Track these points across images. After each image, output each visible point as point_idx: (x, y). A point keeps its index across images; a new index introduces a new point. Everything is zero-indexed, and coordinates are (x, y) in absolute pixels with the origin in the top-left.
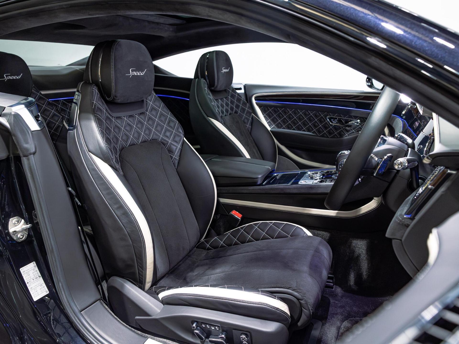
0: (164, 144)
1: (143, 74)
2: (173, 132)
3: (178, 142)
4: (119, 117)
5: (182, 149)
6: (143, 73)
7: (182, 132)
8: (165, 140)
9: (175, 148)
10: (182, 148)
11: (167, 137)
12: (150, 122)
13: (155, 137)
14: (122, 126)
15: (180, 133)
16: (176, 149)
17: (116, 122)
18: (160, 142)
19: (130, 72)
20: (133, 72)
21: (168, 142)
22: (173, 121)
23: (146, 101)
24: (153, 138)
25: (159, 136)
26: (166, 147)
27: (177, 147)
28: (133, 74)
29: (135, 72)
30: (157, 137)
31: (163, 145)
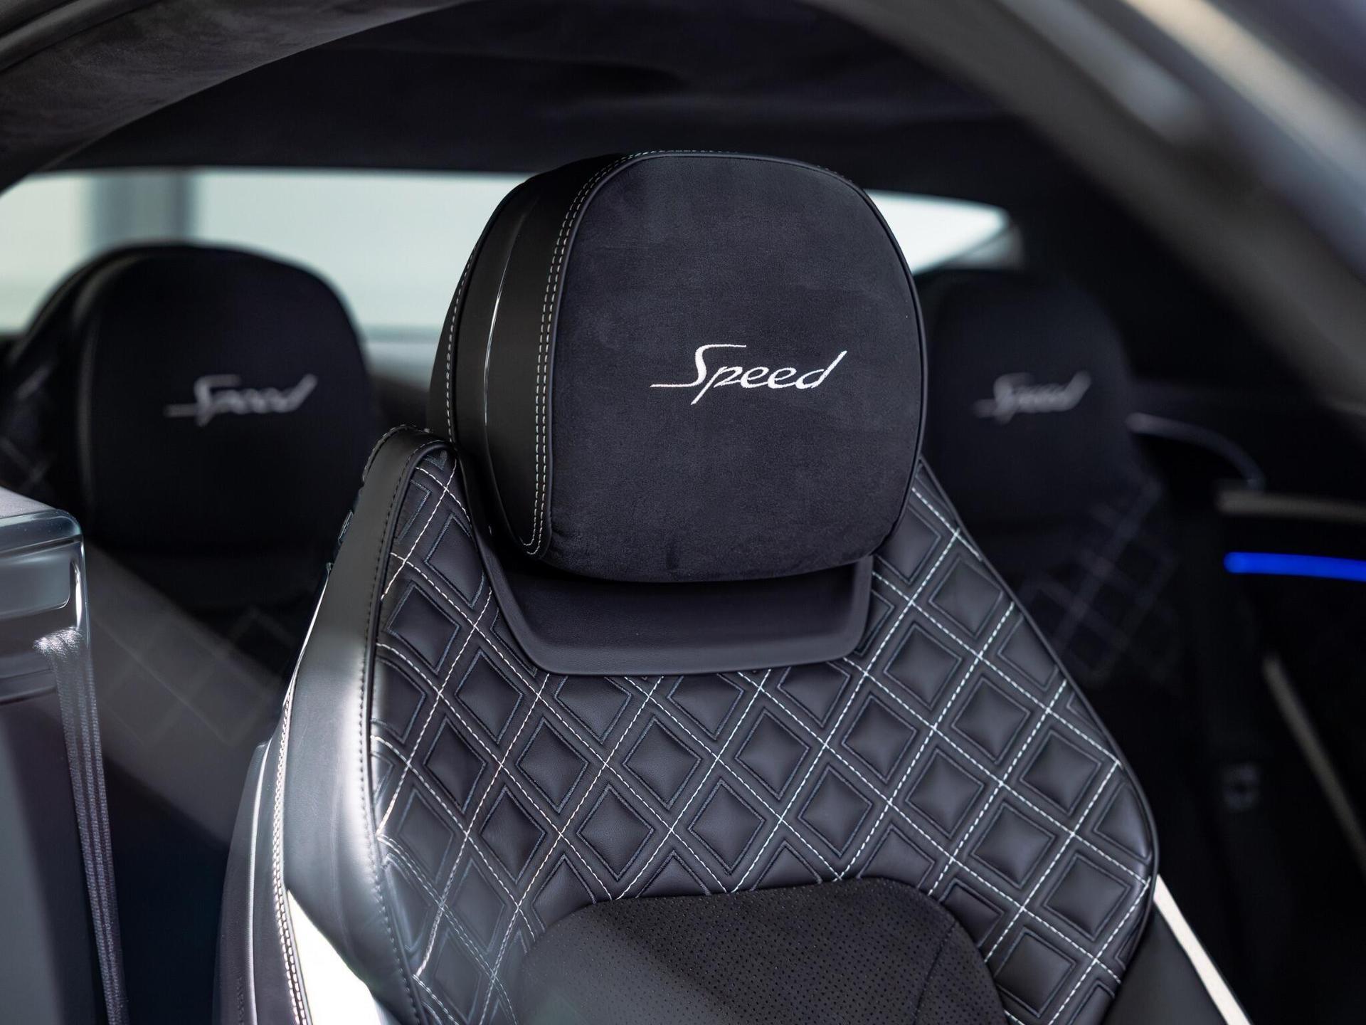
0: (971, 928)
1: (815, 384)
2: (1057, 837)
3: (1095, 919)
4: (601, 677)
5: (1118, 989)
6: (816, 377)
7: (1144, 854)
8: (985, 898)
9: (1063, 965)
10: (1124, 975)
11: (1005, 870)
12: (878, 743)
13: (897, 858)
14: (605, 746)
15: (1131, 851)
16: (1069, 977)
17: (566, 710)
18: (937, 908)
19: (696, 370)
20: (722, 370)
21: (1007, 911)
22: (1079, 754)
23: (876, 585)
24: (879, 864)
25: (935, 859)
26: (983, 952)
27: (1077, 962)
28: (722, 383)
29: (739, 370)
30: (912, 865)
31: (959, 934)
